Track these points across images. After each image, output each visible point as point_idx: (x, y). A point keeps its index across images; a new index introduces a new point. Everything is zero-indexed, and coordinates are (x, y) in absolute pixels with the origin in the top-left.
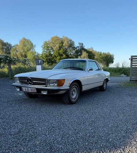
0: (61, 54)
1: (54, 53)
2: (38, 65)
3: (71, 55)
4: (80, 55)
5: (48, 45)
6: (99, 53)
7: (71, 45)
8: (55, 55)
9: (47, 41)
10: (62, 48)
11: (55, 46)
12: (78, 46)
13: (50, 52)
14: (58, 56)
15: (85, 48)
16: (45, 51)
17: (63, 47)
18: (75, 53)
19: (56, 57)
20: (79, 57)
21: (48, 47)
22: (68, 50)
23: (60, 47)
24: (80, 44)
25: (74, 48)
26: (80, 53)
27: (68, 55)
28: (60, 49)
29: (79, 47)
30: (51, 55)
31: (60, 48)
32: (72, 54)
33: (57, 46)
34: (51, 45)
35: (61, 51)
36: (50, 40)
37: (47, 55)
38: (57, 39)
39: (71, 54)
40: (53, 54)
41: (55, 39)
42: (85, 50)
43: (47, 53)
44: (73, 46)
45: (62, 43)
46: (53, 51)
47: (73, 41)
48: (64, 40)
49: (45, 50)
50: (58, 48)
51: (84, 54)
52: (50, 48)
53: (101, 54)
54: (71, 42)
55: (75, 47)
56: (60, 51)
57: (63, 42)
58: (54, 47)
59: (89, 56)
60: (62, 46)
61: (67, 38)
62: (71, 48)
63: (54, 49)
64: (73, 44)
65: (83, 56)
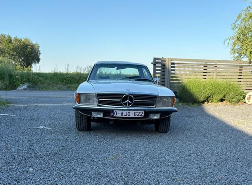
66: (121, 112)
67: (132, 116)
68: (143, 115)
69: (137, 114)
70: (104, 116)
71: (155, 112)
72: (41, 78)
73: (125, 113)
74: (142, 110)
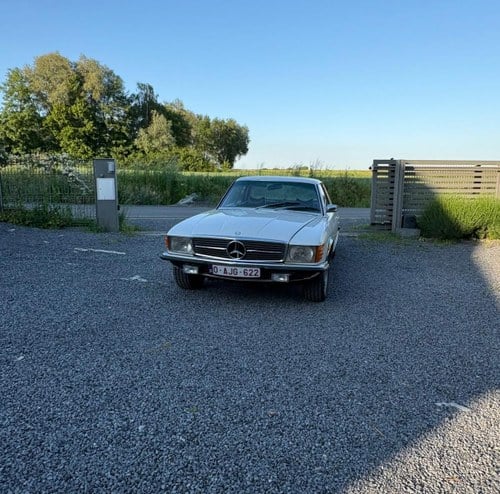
0: (76, 117)
1: (49, 114)
2: (103, 177)
3: (113, 122)
4: (146, 124)
5: (27, 85)
6: (200, 118)
7: (112, 88)
8: (54, 122)
9: (21, 68)
10: (81, 98)
11: (54, 88)
12: (136, 93)
13: (33, 108)
14: (64, 125)
15: (159, 102)
16: (15, 106)
17: (82, 94)
18: (125, 118)
19: (59, 129)
20: (141, 130)
21: (26, 91)
22: (101, 105)
23: (71, 94)
24: (141, 86)
25: (122, 101)
26: (141, 119)
27: (104, 125)
28: (72, 102)
29: (137, 98)
30: (40, 120)
31: (73, 97)
32: (116, 118)
33: (62, 89)
34: (39, 84)
35: (77, 109)
36: (32, 65)
37: (23, 118)
38: (60, 64)
39: (111, 121)
40: (44, 118)
41: (54, 65)
42: (161, 110)
43: (25, 113)
44: (119, 92)
45: (78, 79)
46: (45, 107)
47: (118, 77)
48: (88, 72)
49: (15, 102)
50: (65, 97)
51: (159, 122)
52: (33, 96)
53: (208, 124)
54: (111, 78)
55: (125, 98)
56: (73, 107)
57: (83, 77)
58: (50, 91)
59: (173, 128)
60: (80, 89)
61: (95, 64)
62: (111, 99)
63: (50, 100)
64: (118, 88)
65: (153, 129)
66: (223, 268)
67: (241, 274)
68: (259, 274)
69: (249, 273)
70: (199, 271)
71: (281, 271)
72: (216, 186)
73: (229, 269)
74: (258, 266)
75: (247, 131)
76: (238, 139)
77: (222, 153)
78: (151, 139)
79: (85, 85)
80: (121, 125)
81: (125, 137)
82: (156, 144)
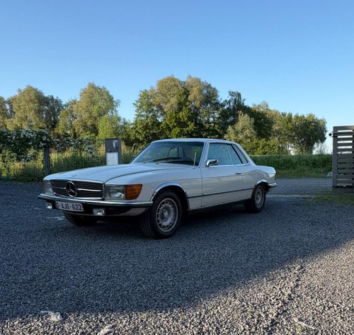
0: (182, 121)
1: (165, 120)
2: (110, 152)
4: (233, 123)
5: (151, 100)
6: (284, 115)
7: (209, 97)
8: (168, 125)
9: (148, 89)
10: (186, 106)
11: (169, 101)
12: (228, 99)
13: (154, 116)
14: (174, 127)
15: (245, 105)
16: (142, 116)
17: (187, 103)
18: (218, 118)
19: (170, 130)
20: (230, 127)
21: (151, 104)
22: (201, 110)
23: (180, 104)
24: (232, 94)
25: (217, 106)
26: (232, 118)
27: (202, 125)
28: (180, 109)
29: (229, 102)
30: (159, 124)
31: (181, 106)
32: (211, 119)
33: (174, 100)
34: (159, 99)
35: (183, 115)
36: (155, 87)
37: (147, 124)
38: (173, 84)
39: (208, 122)
40: (161, 123)
41: (169, 85)
42: (247, 110)
43: (149, 120)
44: (214, 100)
45: (185, 93)
46: (162, 115)
47: (214, 89)
48: (192, 87)
49: (144, 113)
50: (175, 106)
51: (244, 120)
52: (155, 108)
53: (290, 119)
54: (209, 90)
55: (218, 103)
56: (181, 113)
58: (166, 103)
59: (255, 124)
60: (186, 100)
61: (198, 81)
62: (209, 105)
63: (165, 110)
64: (213, 96)
65: (239, 126)
69: (76, 207)
73: (64, 204)
74: (80, 202)
75: (325, 123)
76: (316, 130)
77: (302, 142)
78: (237, 133)
79: (189, 97)
80: (215, 124)
81: (217, 133)
82: (241, 137)
